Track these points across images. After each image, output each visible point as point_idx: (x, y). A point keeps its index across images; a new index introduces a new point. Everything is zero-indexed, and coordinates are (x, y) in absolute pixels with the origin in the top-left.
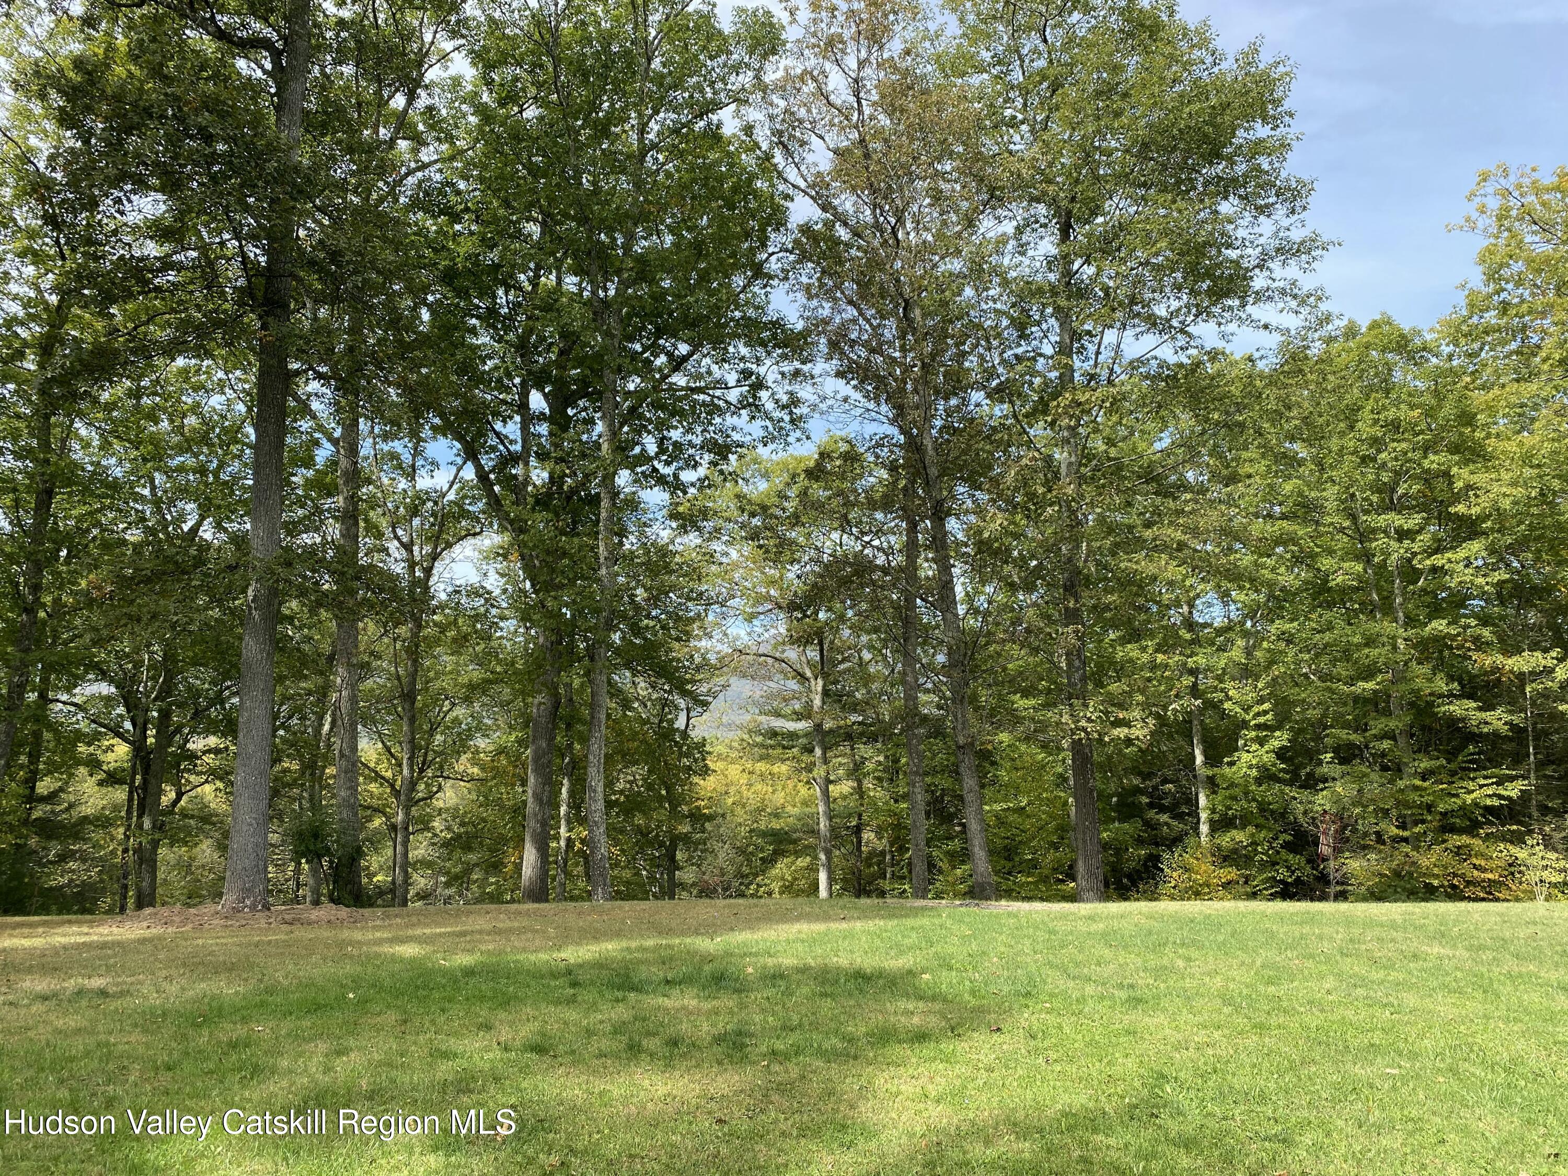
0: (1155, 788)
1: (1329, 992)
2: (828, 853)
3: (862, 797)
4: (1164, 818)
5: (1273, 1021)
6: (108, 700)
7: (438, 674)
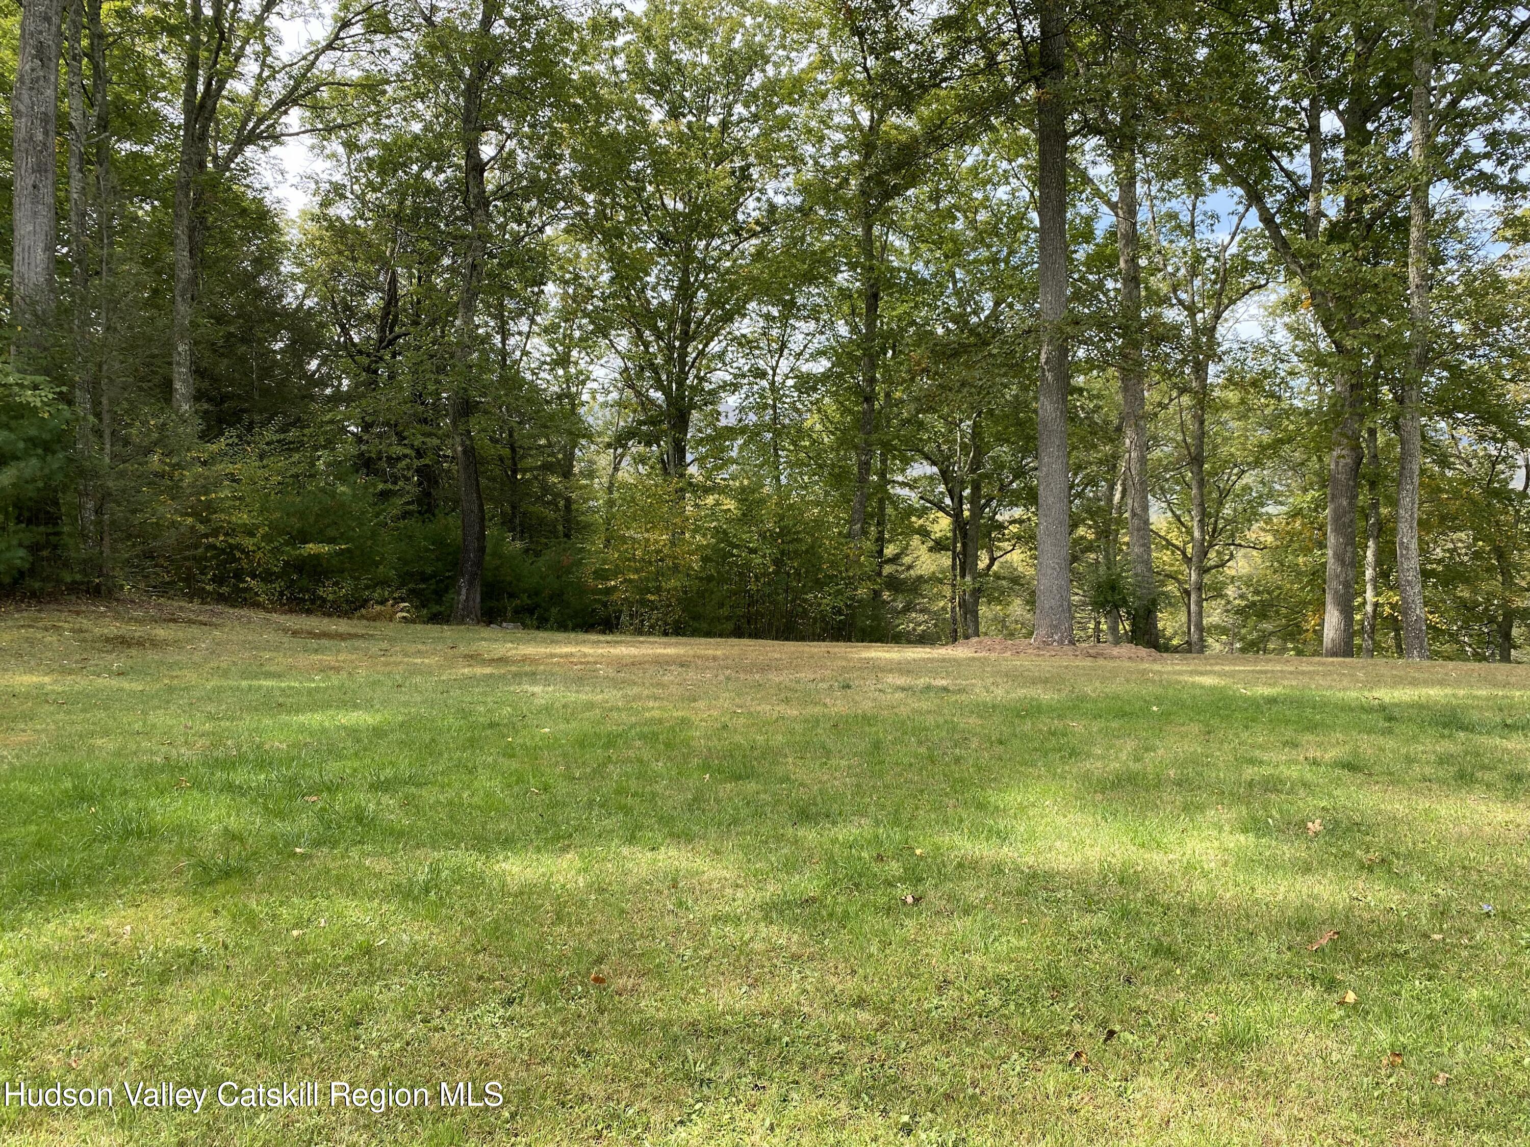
7: (1226, 440)
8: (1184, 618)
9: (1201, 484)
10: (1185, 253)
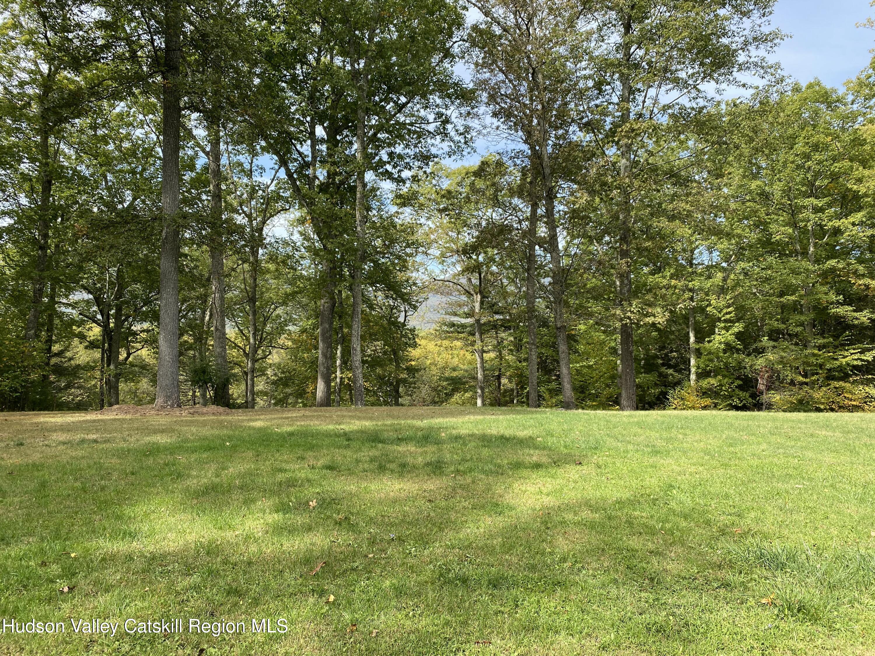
0: (666, 355)
1: (763, 451)
2: (482, 389)
3: (501, 359)
4: (670, 371)
5: (732, 463)
6: (88, 302)
7: (268, 289)
8: (243, 387)
9: (255, 313)
10: (247, 186)
